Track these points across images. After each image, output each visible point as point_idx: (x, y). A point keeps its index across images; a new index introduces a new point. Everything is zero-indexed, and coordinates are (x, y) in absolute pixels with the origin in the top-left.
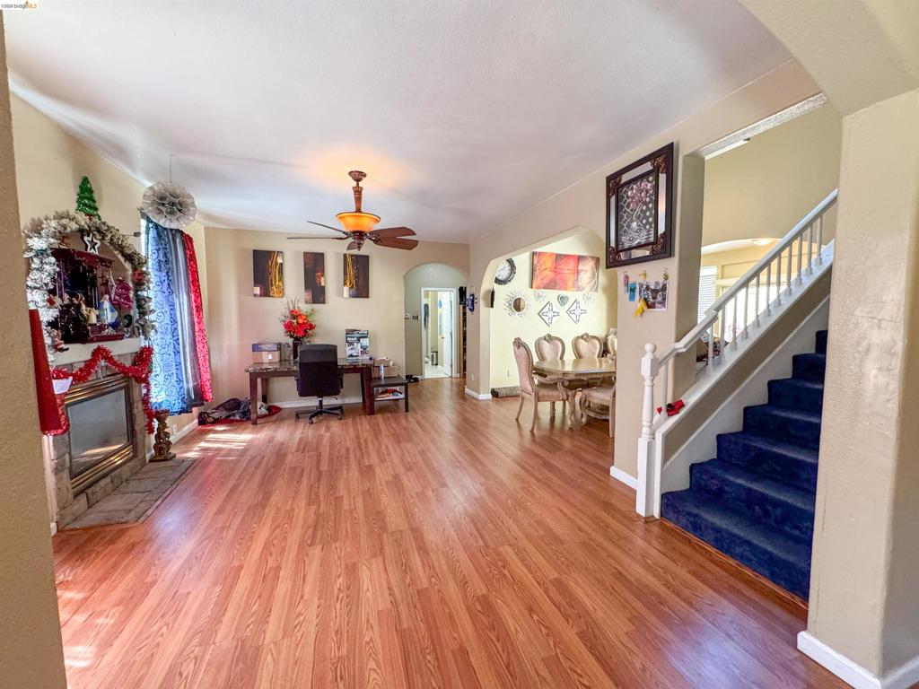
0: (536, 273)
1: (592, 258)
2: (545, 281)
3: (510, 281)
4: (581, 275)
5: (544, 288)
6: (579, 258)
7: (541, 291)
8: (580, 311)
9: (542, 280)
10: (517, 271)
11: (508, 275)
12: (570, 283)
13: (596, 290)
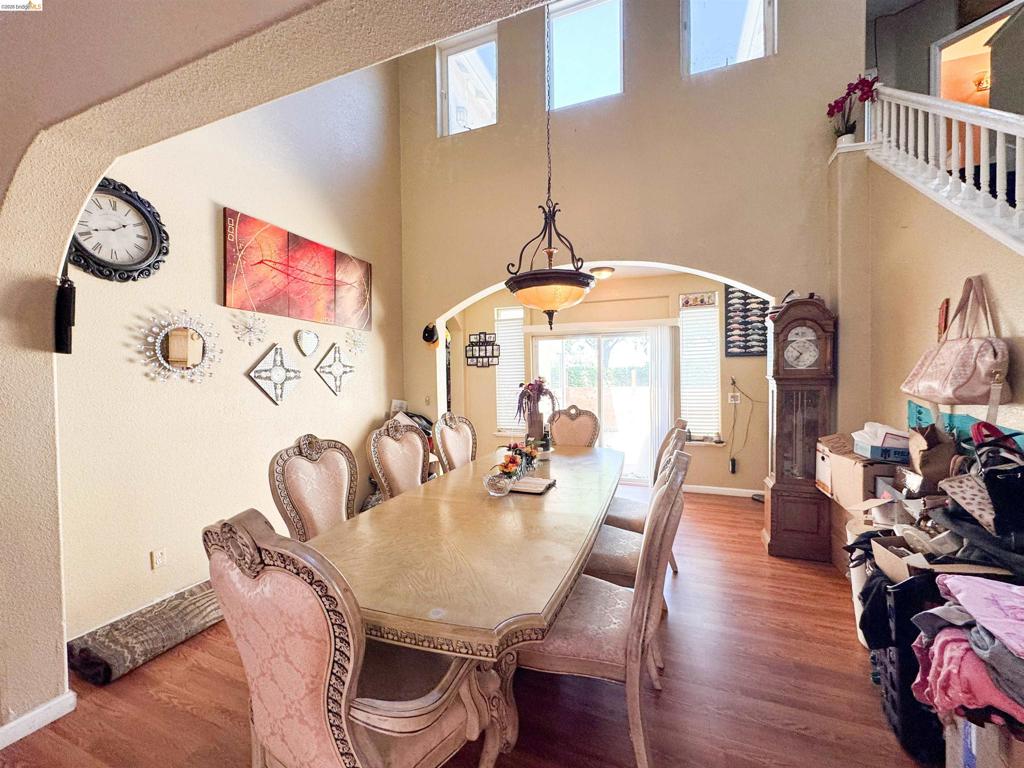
0: (238, 266)
1: (361, 262)
2: (264, 291)
3: (146, 273)
4: (342, 292)
5: (261, 308)
6: (336, 257)
7: (250, 317)
8: (343, 369)
9: (254, 286)
10: (173, 244)
11: (136, 254)
12: (321, 306)
13: (370, 330)
